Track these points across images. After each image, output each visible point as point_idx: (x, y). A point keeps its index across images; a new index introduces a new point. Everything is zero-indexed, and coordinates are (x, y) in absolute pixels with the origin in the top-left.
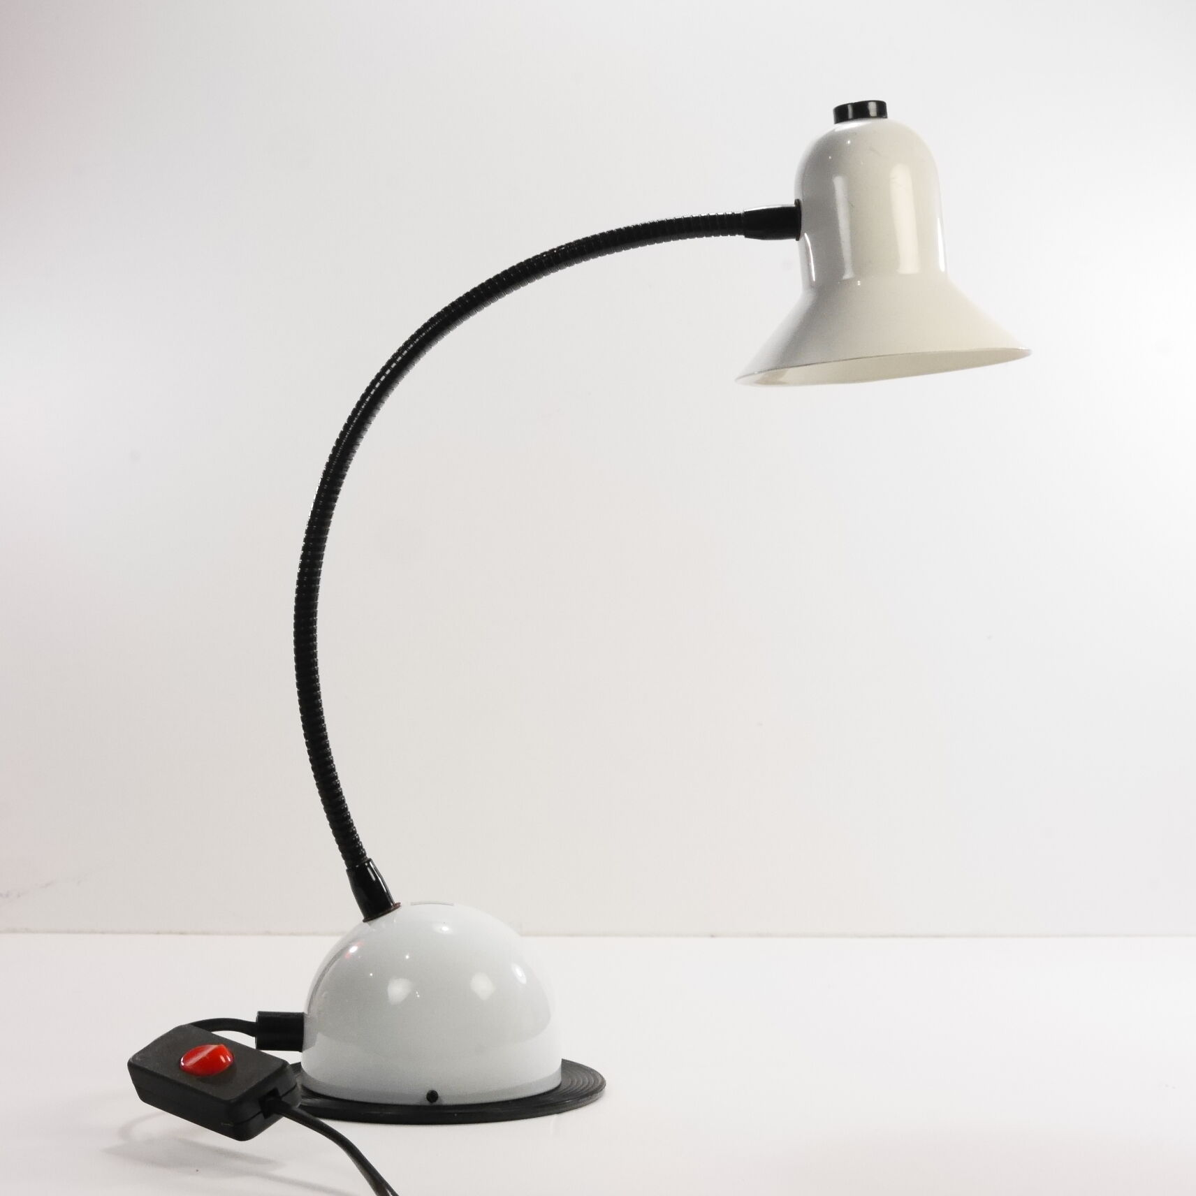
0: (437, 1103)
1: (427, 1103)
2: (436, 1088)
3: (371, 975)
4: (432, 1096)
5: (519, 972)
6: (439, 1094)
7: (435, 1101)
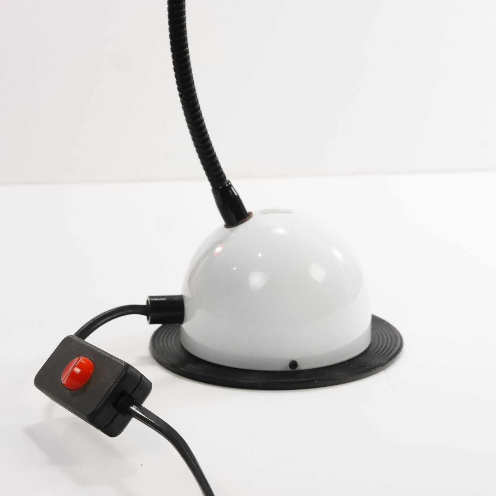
0: (297, 369)
1: (289, 369)
2: (295, 358)
3: (235, 269)
4: (294, 364)
5: (337, 254)
6: (299, 363)
7: (295, 368)
